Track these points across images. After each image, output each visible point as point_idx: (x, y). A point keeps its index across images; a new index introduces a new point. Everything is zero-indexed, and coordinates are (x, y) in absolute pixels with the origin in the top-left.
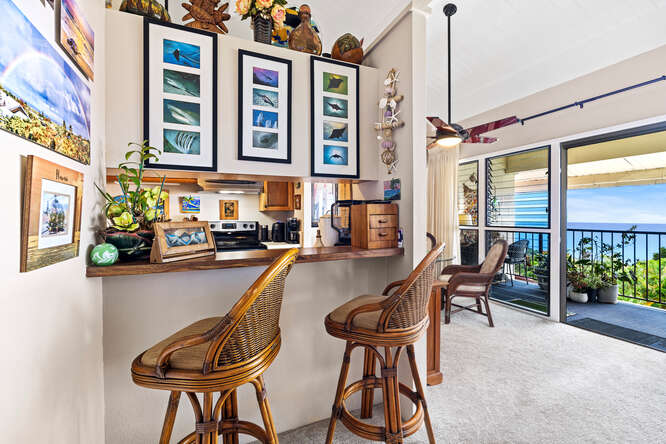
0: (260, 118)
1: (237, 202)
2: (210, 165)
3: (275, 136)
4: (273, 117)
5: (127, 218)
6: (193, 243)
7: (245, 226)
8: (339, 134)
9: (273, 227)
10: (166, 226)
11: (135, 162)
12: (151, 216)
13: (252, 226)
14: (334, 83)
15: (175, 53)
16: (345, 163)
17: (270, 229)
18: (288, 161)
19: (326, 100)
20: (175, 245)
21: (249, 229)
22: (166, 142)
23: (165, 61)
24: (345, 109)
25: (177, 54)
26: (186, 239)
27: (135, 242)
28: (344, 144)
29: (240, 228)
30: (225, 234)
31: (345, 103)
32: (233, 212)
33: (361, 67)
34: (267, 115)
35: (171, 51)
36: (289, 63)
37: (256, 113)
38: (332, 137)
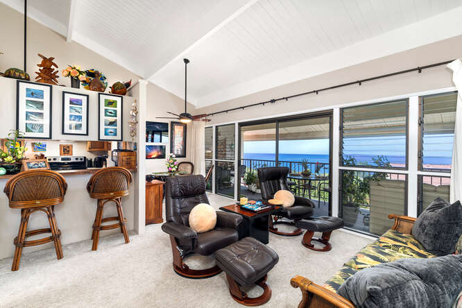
0: (73, 118)
1: (72, 146)
2: (48, 137)
3: (81, 125)
4: (80, 118)
5: (10, 158)
6: (40, 167)
7: (77, 159)
8: (112, 123)
9: (95, 159)
10: (27, 161)
11: (12, 136)
12: (19, 157)
13: (81, 159)
14: (110, 103)
15: (31, 93)
16: (116, 135)
17: (93, 160)
18: (87, 134)
19: (106, 110)
20: (31, 168)
21: (79, 161)
22: (27, 128)
23: (27, 96)
24: (116, 114)
25: (32, 94)
26: (36, 166)
27: (13, 167)
28: (115, 128)
29: (73, 160)
30: (64, 164)
31: (116, 111)
32: (69, 151)
33: (124, 96)
34: (76, 117)
35: (30, 93)
36: (88, 96)
37: (71, 116)
38: (109, 125)
